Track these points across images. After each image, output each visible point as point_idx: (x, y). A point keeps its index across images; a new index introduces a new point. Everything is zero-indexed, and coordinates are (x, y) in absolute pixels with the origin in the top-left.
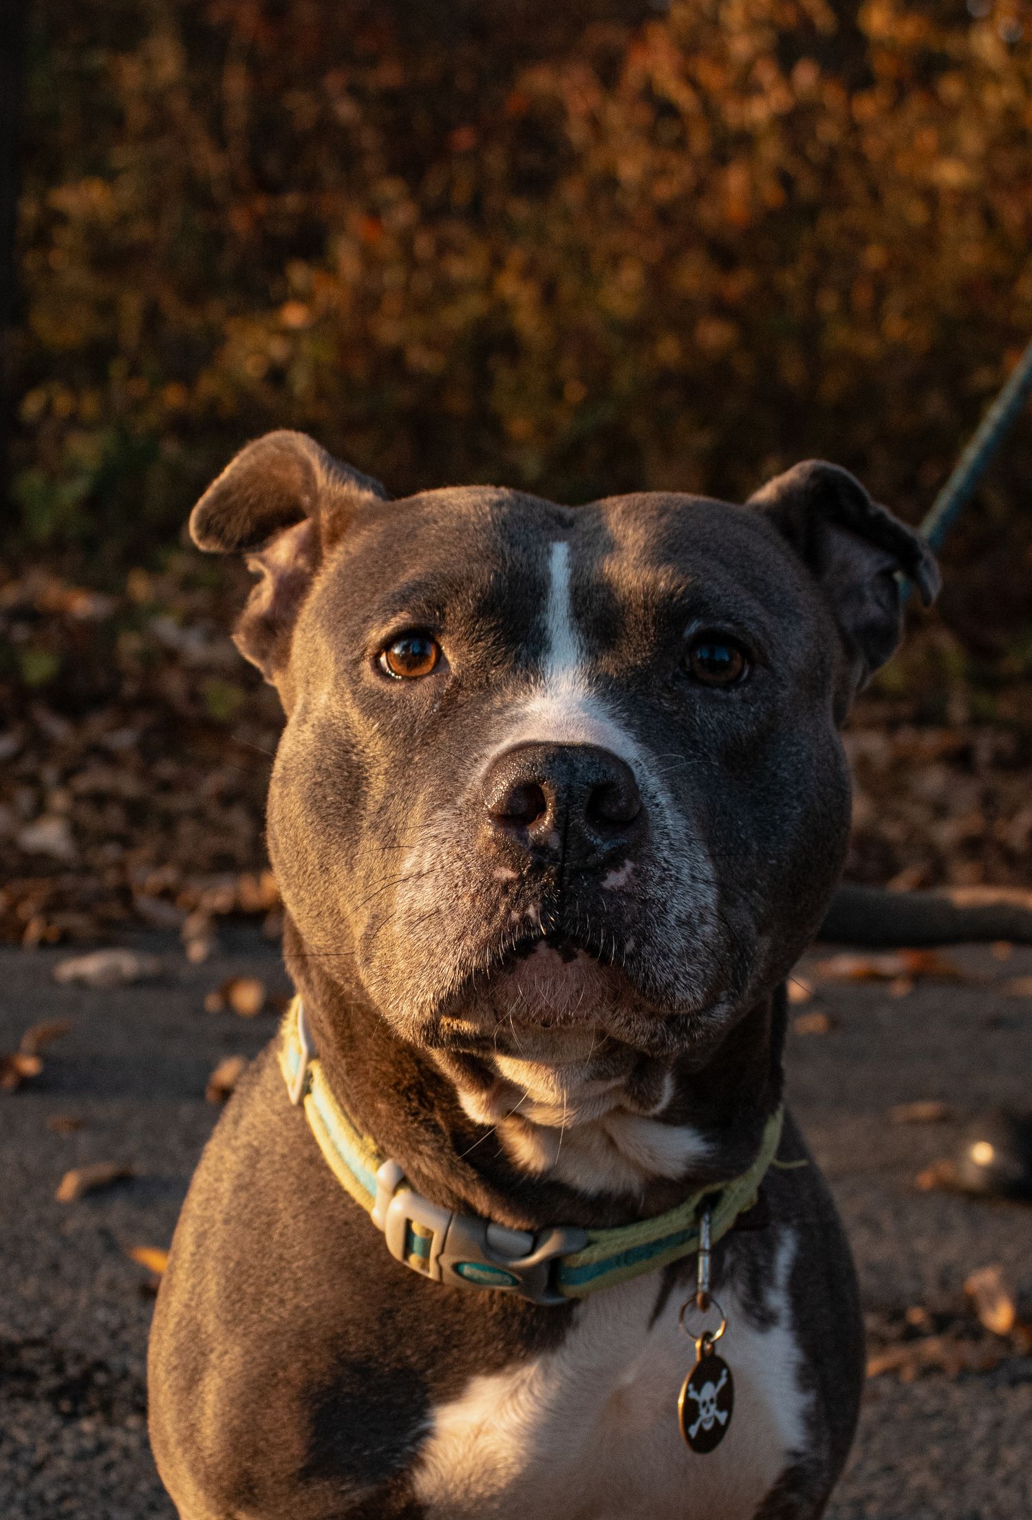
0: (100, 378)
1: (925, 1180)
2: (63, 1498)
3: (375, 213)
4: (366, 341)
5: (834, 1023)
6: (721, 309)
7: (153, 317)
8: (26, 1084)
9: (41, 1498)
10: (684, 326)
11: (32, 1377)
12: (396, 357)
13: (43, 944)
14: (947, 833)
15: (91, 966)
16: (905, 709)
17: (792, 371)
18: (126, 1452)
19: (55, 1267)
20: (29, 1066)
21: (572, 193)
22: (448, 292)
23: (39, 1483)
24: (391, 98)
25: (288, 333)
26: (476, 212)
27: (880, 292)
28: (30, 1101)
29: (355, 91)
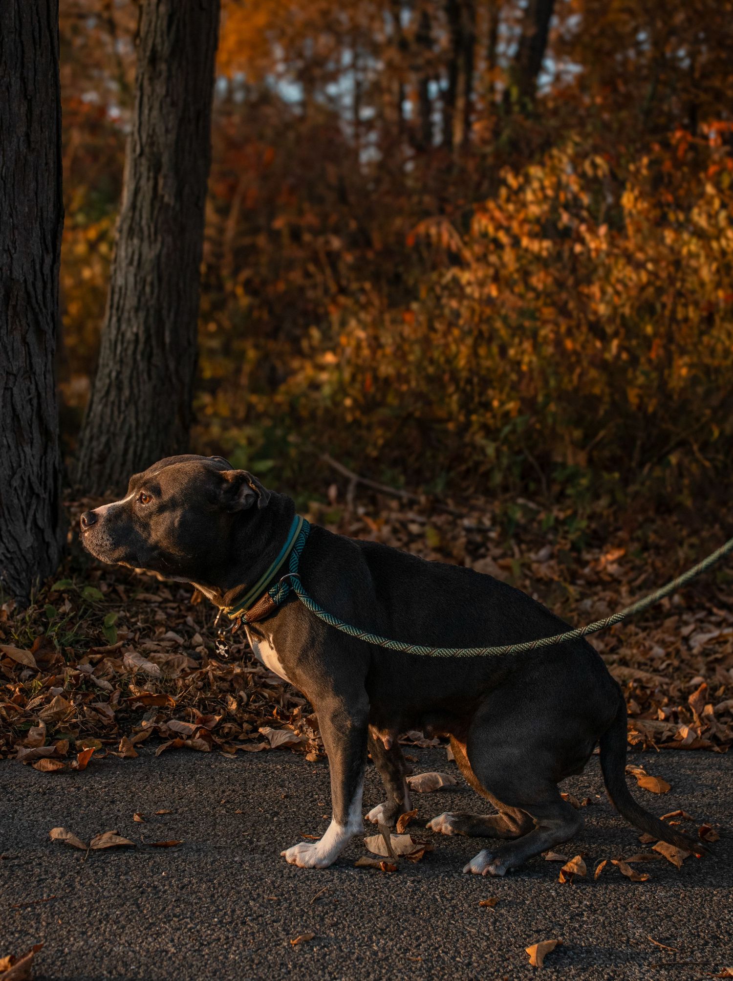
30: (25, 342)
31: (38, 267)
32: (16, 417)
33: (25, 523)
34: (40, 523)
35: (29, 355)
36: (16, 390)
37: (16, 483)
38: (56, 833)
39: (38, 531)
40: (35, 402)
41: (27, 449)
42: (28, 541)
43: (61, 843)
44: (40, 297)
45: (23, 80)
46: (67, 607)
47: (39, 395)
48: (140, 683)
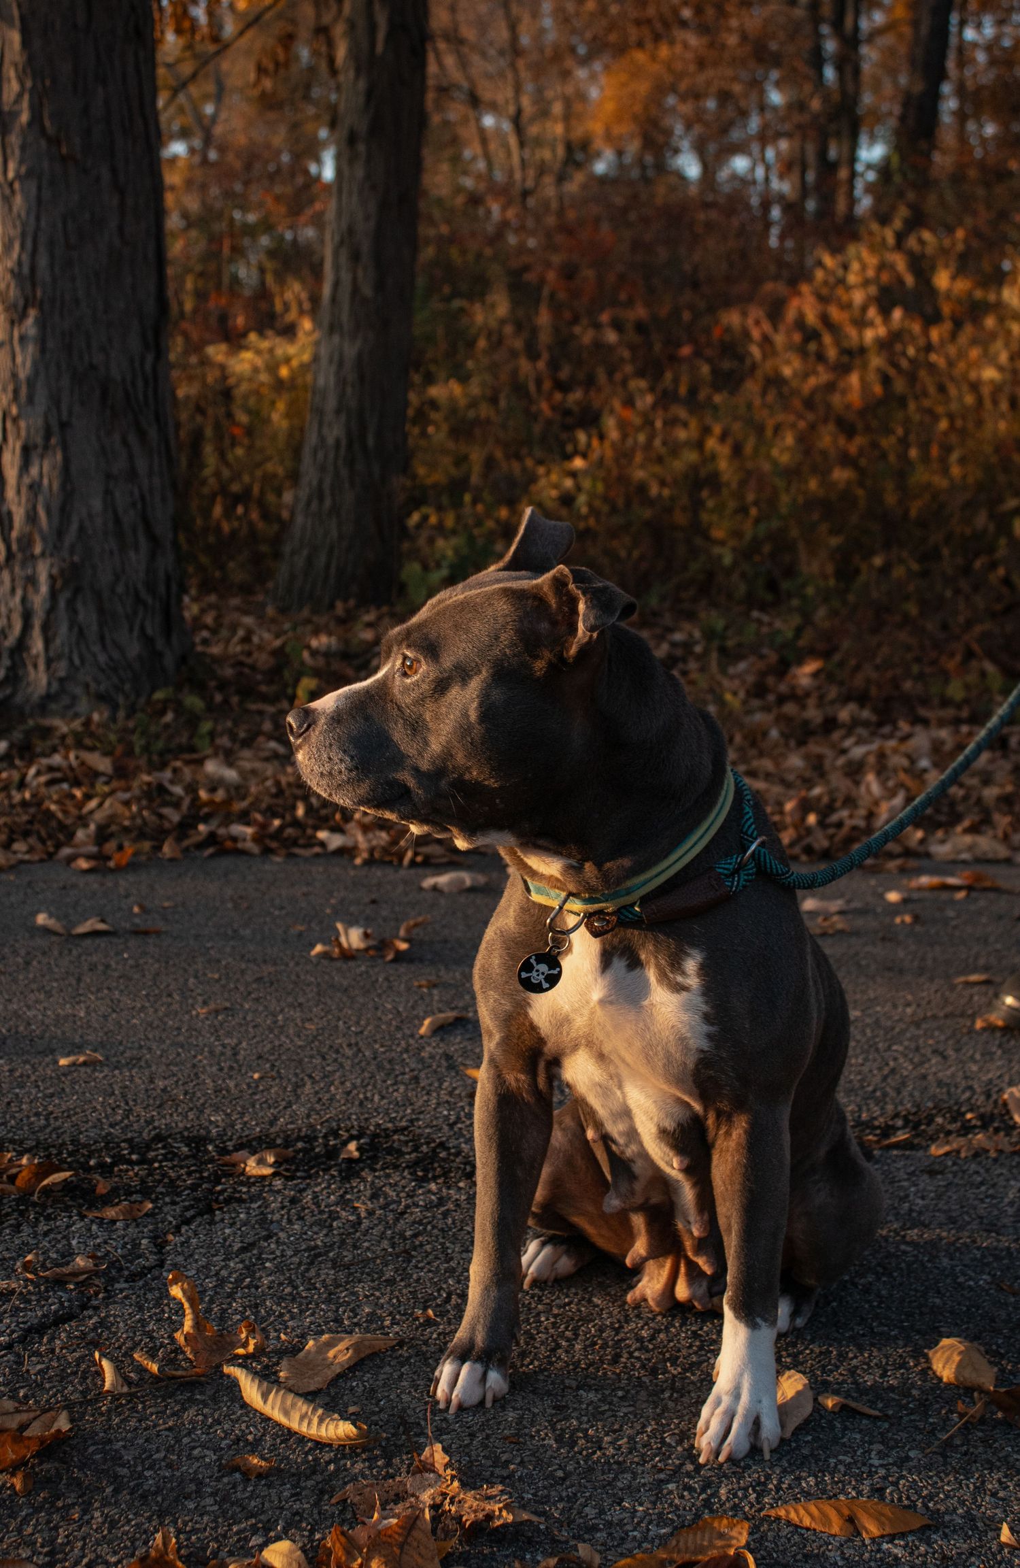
0: (457, 504)
1: (979, 1024)
2: (415, 1236)
3: (629, 402)
4: (623, 479)
5: (916, 918)
6: (846, 460)
7: (490, 463)
8: (400, 957)
9: (402, 1235)
10: (823, 472)
11: (400, 1153)
12: (642, 488)
13: (413, 863)
14: (991, 793)
15: (443, 880)
16: (965, 713)
17: (891, 499)
18: (457, 1204)
19: (416, 1079)
20: (403, 946)
21: (752, 387)
22: (675, 449)
23: (401, 1225)
24: (640, 327)
25: (574, 474)
26: (692, 402)
27: (947, 449)
28: (402, 968)
29: (617, 325)
30: (125, 442)
31: (137, 364)
32: (118, 521)
33: (131, 630)
34: (149, 631)
35: (131, 457)
36: (117, 494)
37: (120, 589)
38: (41, 919)
39: (148, 641)
40: (139, 506)
41: (132, 554)
42: (134, 649)
43: (46, 931)
44: (141, 397)
45: (114, 170)
46: (169, 717)
47: (143, 498)
48: (213, 790)
